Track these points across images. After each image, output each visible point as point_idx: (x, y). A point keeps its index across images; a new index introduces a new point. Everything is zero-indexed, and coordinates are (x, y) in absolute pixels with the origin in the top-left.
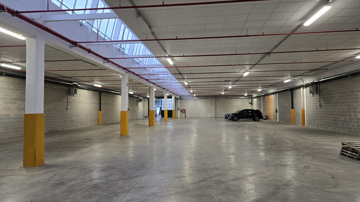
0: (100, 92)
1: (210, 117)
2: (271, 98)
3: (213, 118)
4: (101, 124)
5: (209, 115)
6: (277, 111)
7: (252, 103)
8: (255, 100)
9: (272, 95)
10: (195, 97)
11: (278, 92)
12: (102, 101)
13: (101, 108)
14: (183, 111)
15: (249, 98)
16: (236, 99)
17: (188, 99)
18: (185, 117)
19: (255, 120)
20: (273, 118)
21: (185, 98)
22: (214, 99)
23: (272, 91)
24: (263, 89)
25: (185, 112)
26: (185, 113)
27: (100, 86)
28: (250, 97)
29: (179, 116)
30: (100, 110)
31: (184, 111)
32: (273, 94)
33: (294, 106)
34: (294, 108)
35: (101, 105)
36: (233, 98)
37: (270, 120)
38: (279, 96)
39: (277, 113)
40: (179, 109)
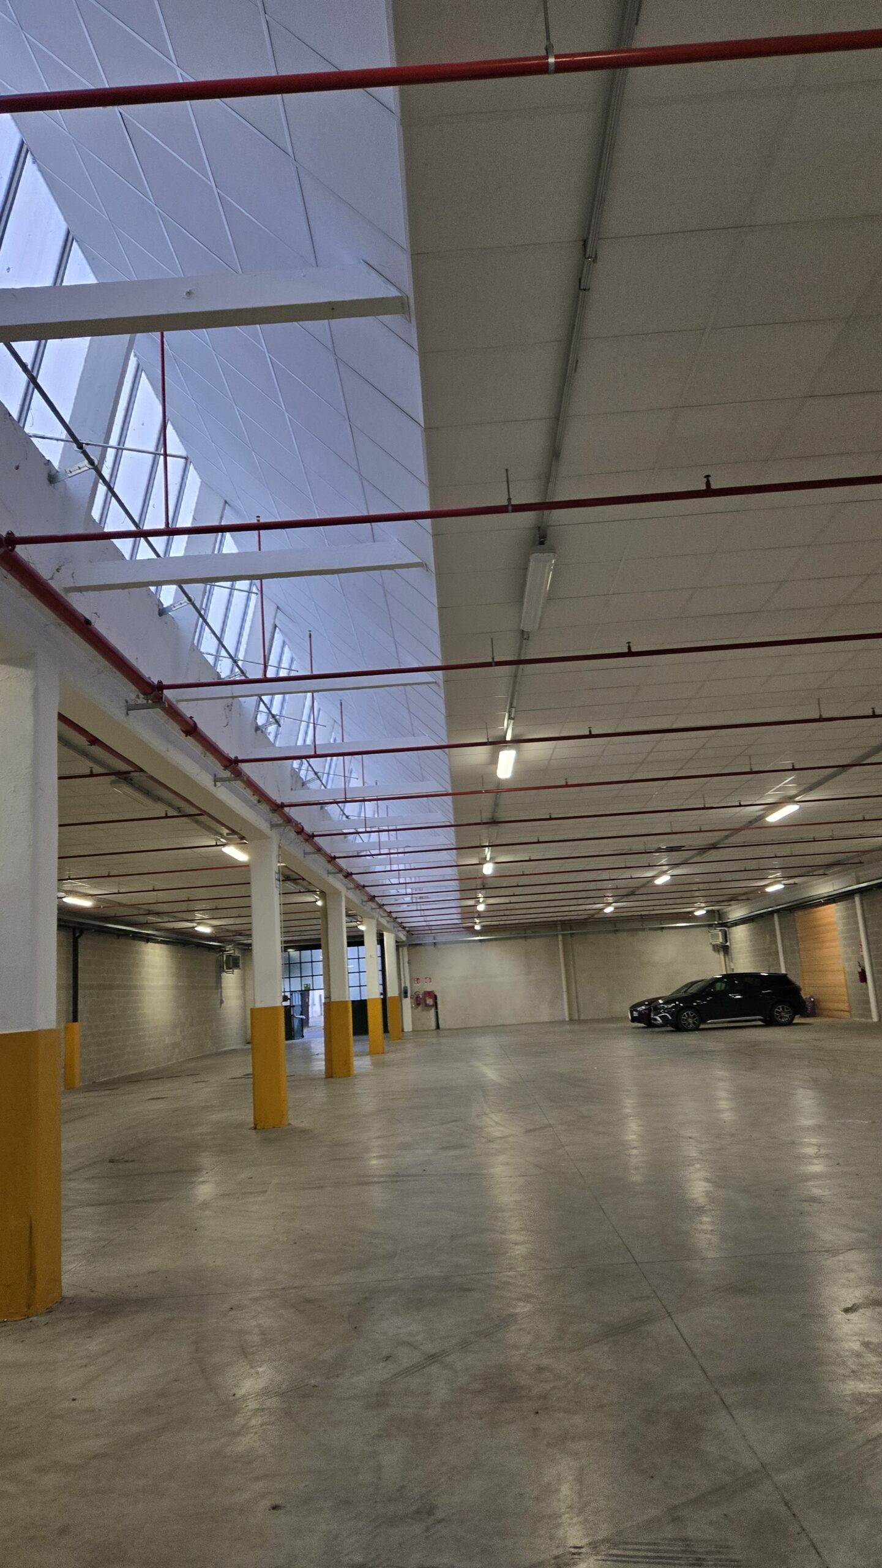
0: (74, 929)
1: (550, 1022)
2: (824, 921)
3: (563, 1022)
4: (78, 1083)
5: (545, 1014)
6: (863, 977)
7: (725, 949)
8: (740, 935)
9: (833, 907)
10: (477, 933)
11: (860, 891)
12: (80, 975)
13: (80, 1007)
14: (427, 1001)
15: (710, 926)
16: (655, 933)
17: (445, 943)
18: (438, 1027)
19: (770, 1022)
20: (845, 1006)
21: (429, 940)
22: (560, 937)
23: (825, 888)
24: (791, 881)
25: (436, 1005)
26: (433, 1011)
27: (87, 903)
28: (718, 921)
29: (408, 1026)
30: (75, 1019)
31: (430, 1001)
32: (832, 899)
35: (80, 992)
36: (643, 930)
37: (829, 1017)
38: (865, 907)
39: (864, 984)
40: (406, 993)
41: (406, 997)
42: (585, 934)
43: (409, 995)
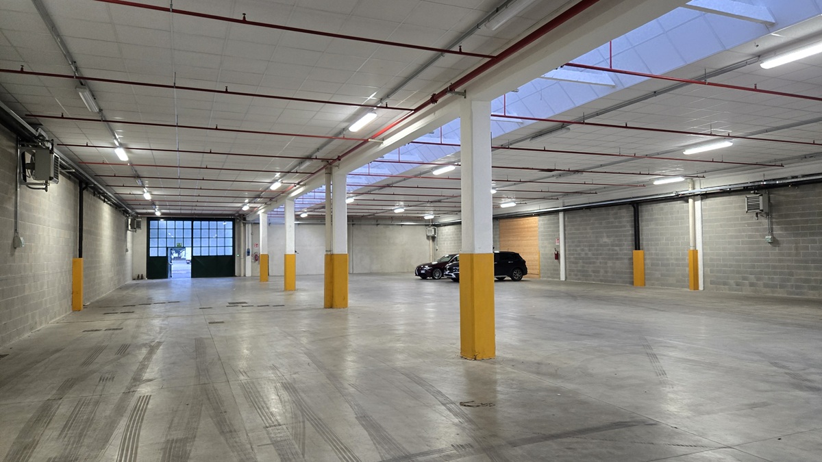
0: (80, 182)
2: (526, 226)
4: (82, 307)
6: (557, 256)
7: (433, 238)
9: (535, 219)
17: (276, 224)
20: (535, 272)
28: (431, 223)
29: (249, 274)
30: (80, 256)
33: (643, 242)
34: (641, 247)
38: (566, 219)
39: (556, 261)
40: (249, 252)
41: (248, 255)
42: (360, 224)
43: (251, 253)
